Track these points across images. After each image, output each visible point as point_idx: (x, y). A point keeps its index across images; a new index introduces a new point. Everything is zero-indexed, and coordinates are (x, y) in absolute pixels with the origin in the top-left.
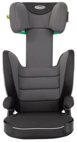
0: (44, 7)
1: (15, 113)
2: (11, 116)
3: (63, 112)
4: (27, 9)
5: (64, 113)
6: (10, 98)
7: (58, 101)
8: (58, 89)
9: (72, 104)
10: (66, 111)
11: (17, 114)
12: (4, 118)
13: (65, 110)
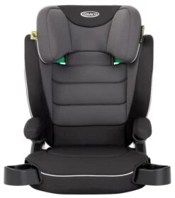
0: (97, 14)
1: (46, 146)
2: (38, 152)
3: (132, 146)
4: (67, 17)
5: (134, 149)
6: (37, 119)
7: (123, 126)
8: (124, 105)
9: (149, 133)
10: (137, 145)
11: (49, 149)
12: (27, 156)
13: (135, 142)
